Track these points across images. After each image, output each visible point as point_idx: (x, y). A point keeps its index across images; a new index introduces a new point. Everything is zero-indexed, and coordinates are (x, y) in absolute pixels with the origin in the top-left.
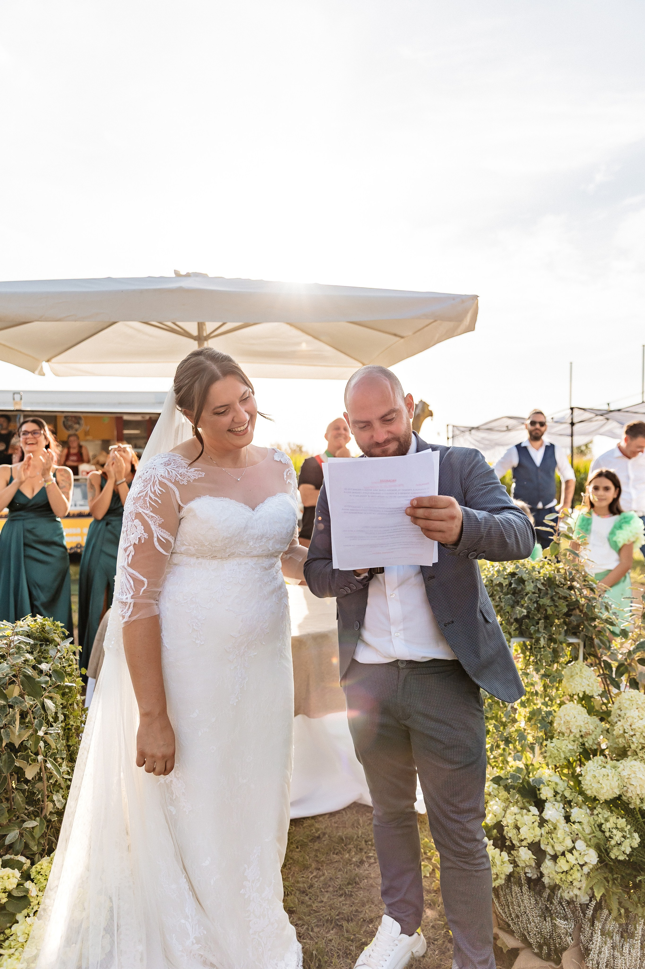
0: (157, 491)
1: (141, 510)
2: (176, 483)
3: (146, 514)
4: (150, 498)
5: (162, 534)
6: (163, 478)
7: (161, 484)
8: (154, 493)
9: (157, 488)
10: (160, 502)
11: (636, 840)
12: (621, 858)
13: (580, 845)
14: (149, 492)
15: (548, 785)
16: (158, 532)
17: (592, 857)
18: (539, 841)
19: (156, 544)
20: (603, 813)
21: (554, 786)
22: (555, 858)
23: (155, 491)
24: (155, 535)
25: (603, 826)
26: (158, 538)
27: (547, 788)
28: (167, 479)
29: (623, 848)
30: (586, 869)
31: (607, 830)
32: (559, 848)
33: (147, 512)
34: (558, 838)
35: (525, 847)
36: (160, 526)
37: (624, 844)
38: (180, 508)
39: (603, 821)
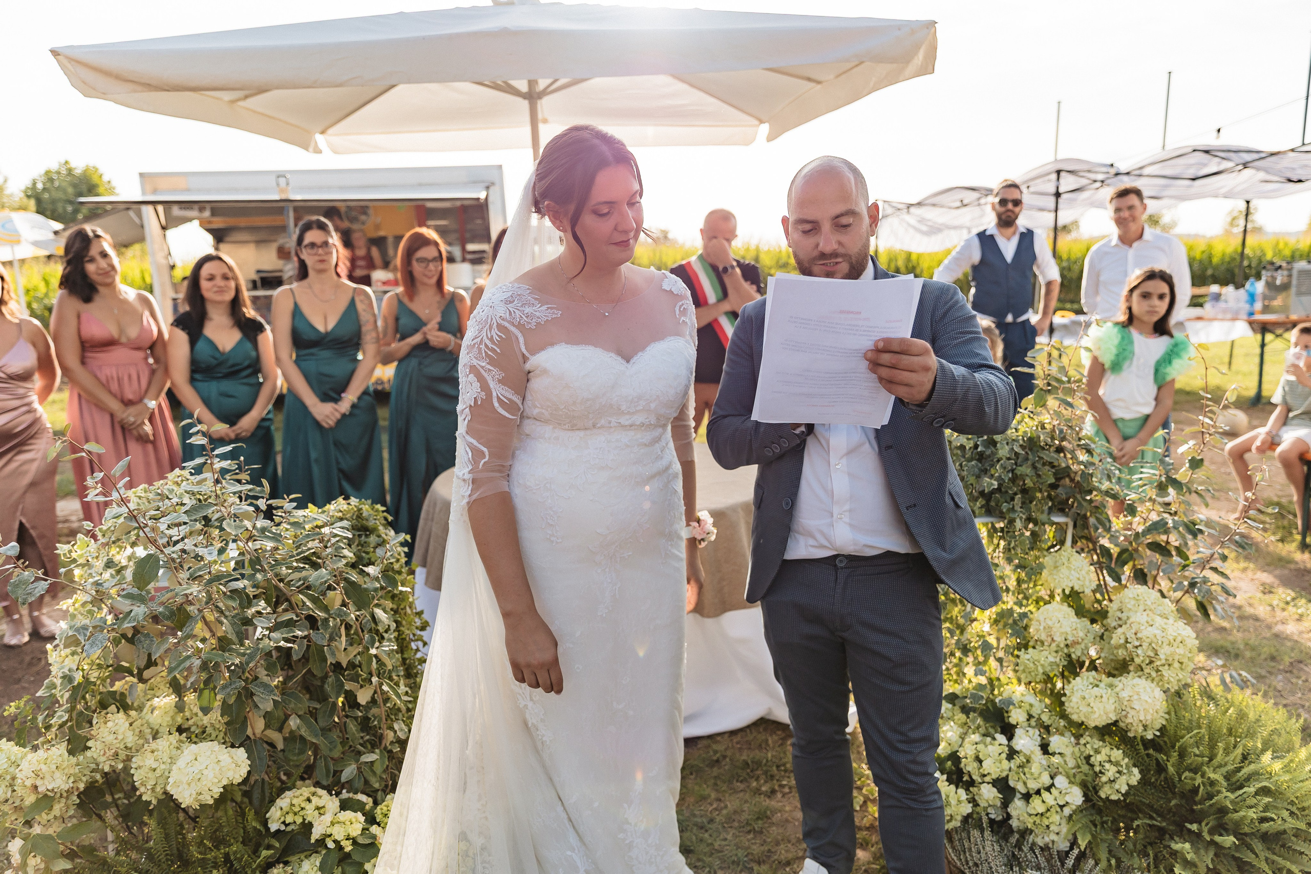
0: (495, 336)
1: (475, 362)
2: (520, 326)
3: (482, 367)
4: (486, 346)
5: (503, 392)
6: (503, 320)
7: (499, 327)
8: (491, 339)
9: (495, 333)
10: (498, 351)
11: (1135, 776)
12: (1114, 797)
13: (1061, 781)
14: (485, 338)
15: (1020, 707)
16: (497, 390)
17: (1076, 797)
18: (1007, 776)
19: (496, 404)
20: (1092, 743)
21: (1028, 707)
22: (1027, 797)
23: (492, 336)
24: (494, 394)
25: (1092, 759)
26: (498, 397)
27: (1018, 710)
28: (509, 322)
29: (1117, 786)
30: (1067, 811)
31: (1097, 764)
32: (1033, 785)
33: (483, 364)
34: (1032, 774)
35: (988, 783)
36: (500, 381)
37: (1118, 782)
38: (525, 359)
39: (1092, 753)
